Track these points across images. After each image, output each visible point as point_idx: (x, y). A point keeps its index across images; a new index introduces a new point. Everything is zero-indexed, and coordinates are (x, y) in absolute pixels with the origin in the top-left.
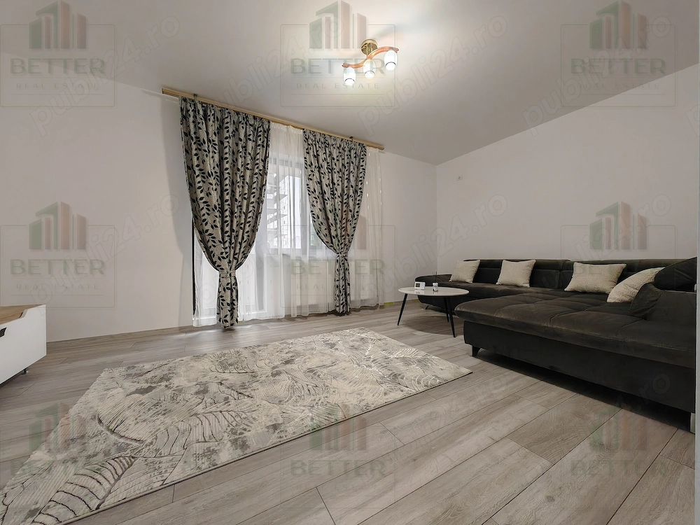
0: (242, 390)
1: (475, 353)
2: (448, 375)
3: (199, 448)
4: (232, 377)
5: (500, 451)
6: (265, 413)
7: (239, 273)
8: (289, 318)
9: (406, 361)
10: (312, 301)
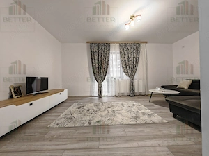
0: (96, 112)
1: (175, 116)
2: (156, 121)
3: (82, 122)
4: (95, 109)
5: (158, 149)
6: (98, 118)
7: (102, 83)
8: (116, 96)
9: (144, 114)
10: (122, 92)
